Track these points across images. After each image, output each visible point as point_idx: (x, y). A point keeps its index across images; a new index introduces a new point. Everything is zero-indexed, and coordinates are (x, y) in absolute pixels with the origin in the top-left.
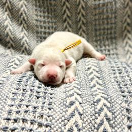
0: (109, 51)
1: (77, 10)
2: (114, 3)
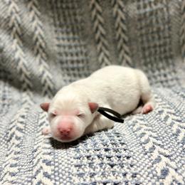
0: (165, 76)
1: (114, 25)
2: (165, 9)
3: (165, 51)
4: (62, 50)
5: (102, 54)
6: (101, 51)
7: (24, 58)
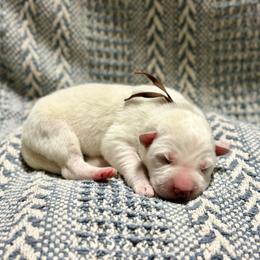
0: (243, 107)
1: (178, 19)
3: (249, 70)
4: (94, 46)
5: (154, 61)
6: (153, 55)
7: (36, 50)
